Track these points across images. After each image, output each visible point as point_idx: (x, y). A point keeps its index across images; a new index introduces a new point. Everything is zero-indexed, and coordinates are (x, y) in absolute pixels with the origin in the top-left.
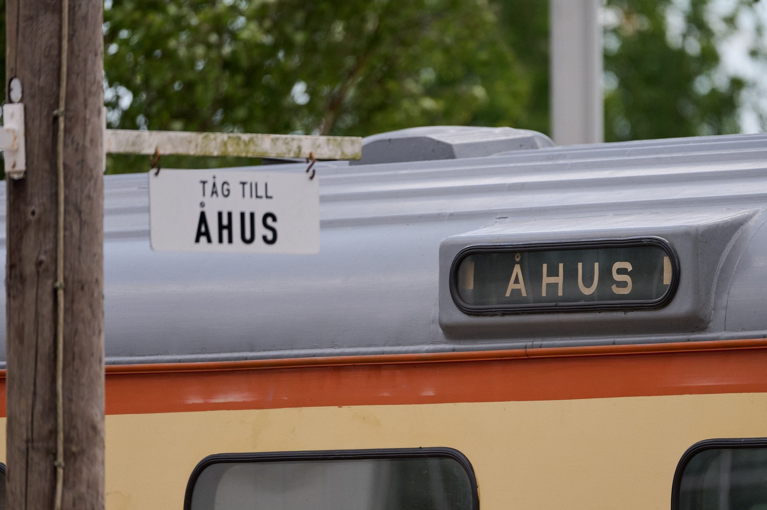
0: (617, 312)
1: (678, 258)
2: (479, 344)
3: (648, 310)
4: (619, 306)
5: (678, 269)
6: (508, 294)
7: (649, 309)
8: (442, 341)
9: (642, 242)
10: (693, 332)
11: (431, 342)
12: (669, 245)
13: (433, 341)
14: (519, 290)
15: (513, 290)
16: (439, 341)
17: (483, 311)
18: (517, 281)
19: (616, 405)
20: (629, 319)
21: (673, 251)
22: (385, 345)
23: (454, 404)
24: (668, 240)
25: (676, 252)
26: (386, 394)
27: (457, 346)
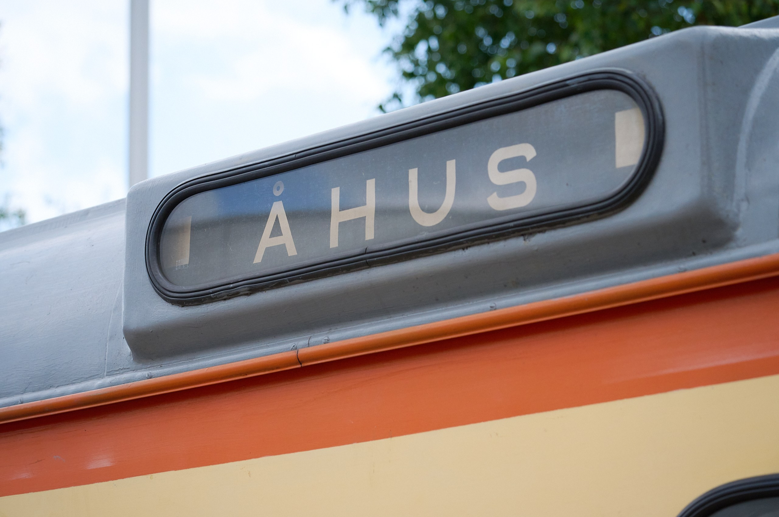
0: (505, 239)
1: (658, 99)
2: (199, 361)
3: (585, 219)
4: (512, 224)
5: (660, 122)
6: (258, 258)
7: (588, 216)
8: (128, 367)
9: (567, 85)
10: (694, 254)
11: (107, 372)
12: (635, 77)
13: (111, 370)
14: (283, 247)
15: (268, 250)
16: (121, 368)
17: (211, 291)
18: (277, 231)
19: (497, 434)
20: (536, 248)
21: (646, 87)
22: (24, 392)
23: (149, 476)
24: (630, 70)
25: (651, 88)
26: (24, 475)
27: (154, 372)
